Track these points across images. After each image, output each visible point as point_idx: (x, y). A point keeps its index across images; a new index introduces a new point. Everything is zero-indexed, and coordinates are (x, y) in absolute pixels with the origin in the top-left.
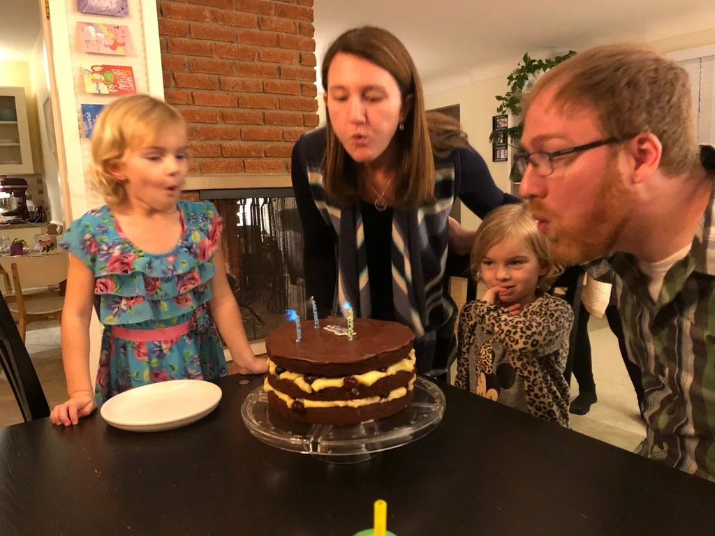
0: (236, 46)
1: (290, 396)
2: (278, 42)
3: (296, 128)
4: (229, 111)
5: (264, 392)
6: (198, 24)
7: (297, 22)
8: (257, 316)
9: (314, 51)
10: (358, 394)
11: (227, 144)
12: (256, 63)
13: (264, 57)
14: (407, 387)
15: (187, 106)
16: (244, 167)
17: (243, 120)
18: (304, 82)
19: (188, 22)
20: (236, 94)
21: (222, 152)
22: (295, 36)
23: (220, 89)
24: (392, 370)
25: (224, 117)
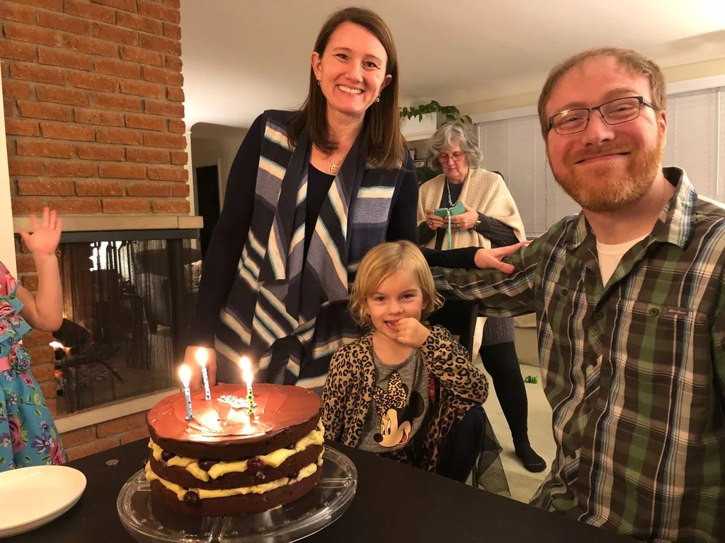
0: (95, 75)
1: (180, 485)
2: (142, 74)
3: (162, 166)
4: (85, 145)
5: (145, 479)
6: (48, 48)
7: (163, 55)
8: (115, 374)
9: (182, 86)
10: (264, 477)
11: (81, 181)
12: (117, 94)
13: (126, 89)
14: (316, 462)
15: (33, 138)
16: (101, 208)
17: (100, 155)
18: (169, 118)
19: (36, 45)
20: (94, 127)
21: (76, 191)
22: (161, 69)
23: (74, 121)
24: (302, 445)
25: (78, 152)
